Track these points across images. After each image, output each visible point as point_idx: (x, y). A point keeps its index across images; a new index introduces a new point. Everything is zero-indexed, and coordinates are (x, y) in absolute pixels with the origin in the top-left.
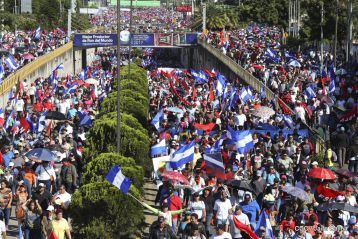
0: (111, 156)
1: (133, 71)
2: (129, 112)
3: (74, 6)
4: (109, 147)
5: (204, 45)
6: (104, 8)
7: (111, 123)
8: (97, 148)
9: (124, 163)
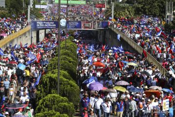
0: (54, 96)
1: (68, 44)
2: (65, 70)
3: (32, 3)
4: (52, 91)
5: (112, 29)
6: (50, 5)
7: (54, 76)
8: (45, 91)
9: (62, 101)
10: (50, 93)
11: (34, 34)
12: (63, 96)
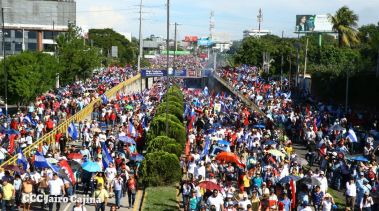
0: (163, 138)
2: (173, 113)
3: (141, 54)
4: (162, 133)
6: (158, 55)
7: (163, 119)
8: (155, 133)
9: (170, 142)
10: (159, 134)
11: (144, 81)
12: (172, 137)
